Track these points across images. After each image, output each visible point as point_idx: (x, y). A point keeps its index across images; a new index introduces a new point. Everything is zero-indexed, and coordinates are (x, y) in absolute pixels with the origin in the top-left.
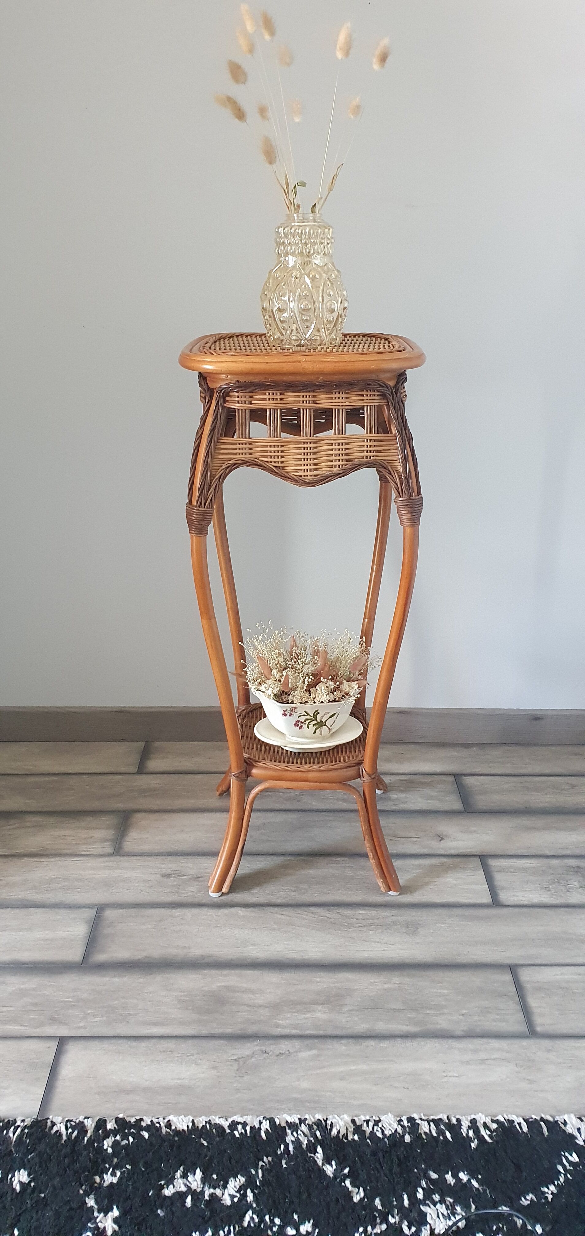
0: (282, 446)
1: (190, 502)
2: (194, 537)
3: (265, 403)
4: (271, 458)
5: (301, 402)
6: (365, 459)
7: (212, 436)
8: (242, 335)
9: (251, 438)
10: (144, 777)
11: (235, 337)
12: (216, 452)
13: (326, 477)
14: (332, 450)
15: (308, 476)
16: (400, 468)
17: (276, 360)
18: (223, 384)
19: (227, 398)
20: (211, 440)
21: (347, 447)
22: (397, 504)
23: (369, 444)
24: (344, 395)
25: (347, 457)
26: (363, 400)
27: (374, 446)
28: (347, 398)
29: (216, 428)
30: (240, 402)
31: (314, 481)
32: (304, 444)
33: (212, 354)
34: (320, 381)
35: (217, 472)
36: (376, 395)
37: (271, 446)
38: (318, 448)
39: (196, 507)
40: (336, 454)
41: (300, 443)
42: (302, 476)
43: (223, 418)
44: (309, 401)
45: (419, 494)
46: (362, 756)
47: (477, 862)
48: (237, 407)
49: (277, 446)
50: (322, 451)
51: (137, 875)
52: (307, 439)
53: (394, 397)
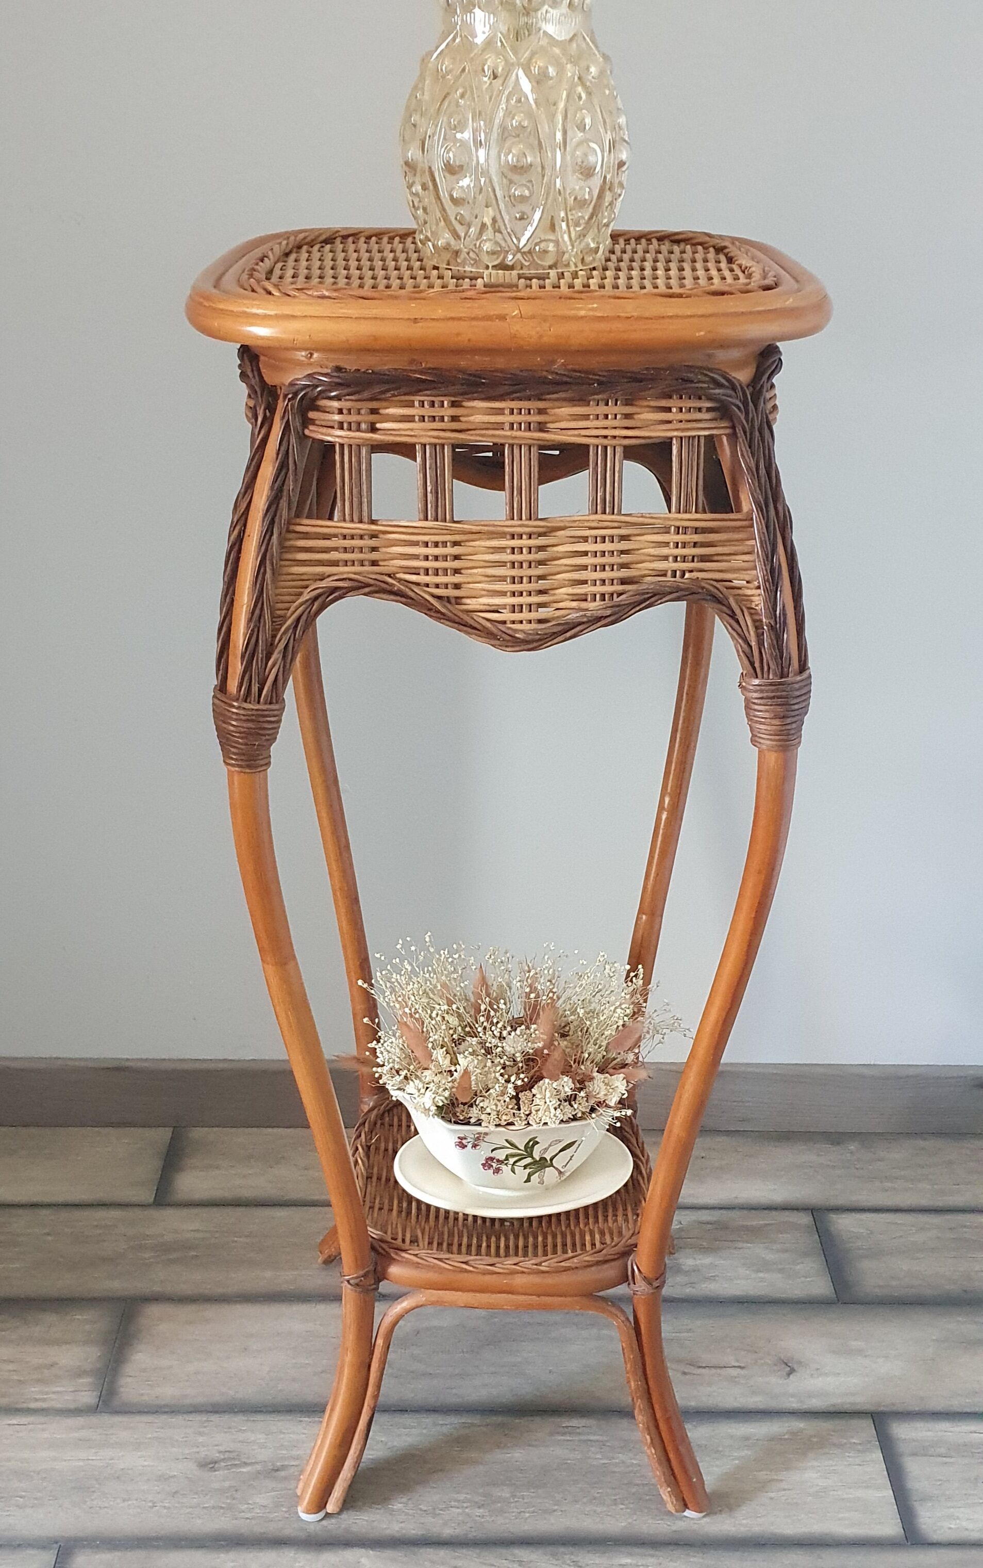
0: (456, 544)
1: (222, 687)
2: (235, 774)
3: (412, 430)
4: (427, 574)
5: (507, 427)
6: (669, 578)
7: (275, 515)
9: (373, 522)
10: (167, 1213)
12: (289, 556)
13: (571, 626)
14: (585, 553)
15: (521, 622)
16: (759, 601)
17: (440, 311)
18: (298, 376)
19: (312, 415)
20: (272, 522)
21: (624, 545)
22: (745, 692)
23: (681, 538)
24: (621, 409)
25: (624, 573)
26: (670, 422)
27: (695, 545)
28: (627, 416)
29: (285, 493)
30: (345, 426)
31: (537, 637)
32: (513, 538)
33: (270, 293)
34: (556, 371)
35: (288, 609)
36: (704, 410)
37: (427, 543)
38: (549, 549)
39: (237, 700)
40: (596, 566)
41: (502, 535)
42: (508, 622)
43: (301, 466)
44: (527, 424)
45: (803, 667)
46: (631, 1232)
47: (867, 1429)
48: (337, 440)
49: (443, 542)
50: (559, 555)
51: (146, 1463)
52: (520, 526)
53: (750, 414)
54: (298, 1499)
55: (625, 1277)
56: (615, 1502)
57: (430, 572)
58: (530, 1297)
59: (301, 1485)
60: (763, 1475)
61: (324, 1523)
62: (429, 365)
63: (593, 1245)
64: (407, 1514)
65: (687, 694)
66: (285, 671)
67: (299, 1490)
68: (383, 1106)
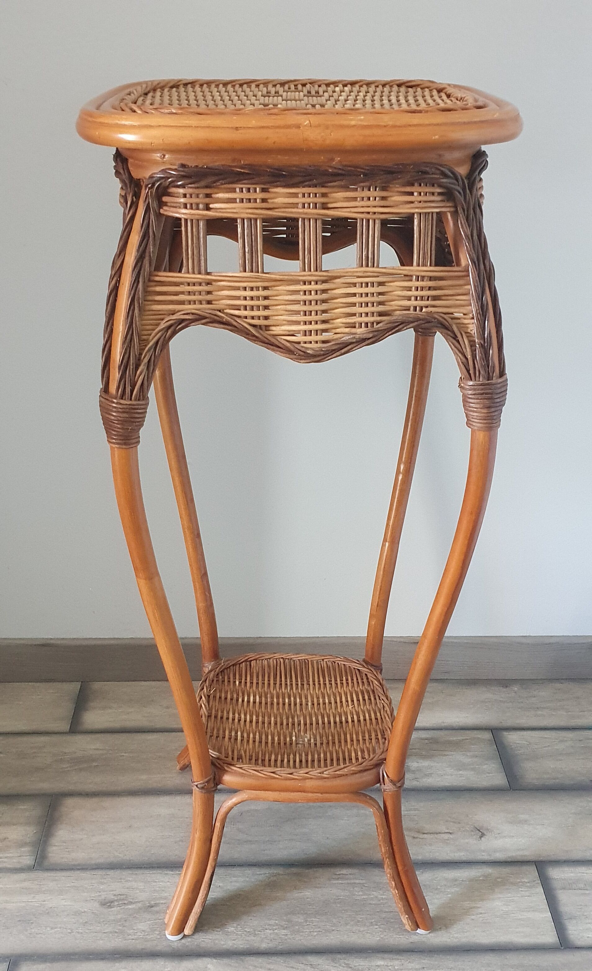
0: (265, 288)
1: (106, 389)
2: (116, 449)
3: (234, 208)
4: (246, 310)
5: (300, 206)
6: (412, 312)
7: (140, 270)
9: (208, 274)
10: (78, 738)
12: (150, 298)
13: (344, 345)
14: (354, 295)
16: (473, 328)
17: (254, 123)
18: (155, 171)
19: (165, 199)
20: (139, 274)
21: (381, 289)
22: (463, 391)
23: (420, 284)
24: (379, 193)
25: (381, 308)
26: (412, 202)
27: (430, 289)
28: (383, 198)
29: (147, 254)
30: (188, 206)
31: (322, 353)
32: (305, 284)
33: (135, 111)
34: (335, 166)
35: (150, 335)
36: (436, 194)
37: (246, 288)
38: (329, 292)
39: (116, 398)
40: (362, 303)
41: (297, 282)
42: (302, 343)
43: (158, 235)
44: (314, 205)
45: (502, 373)
46: (381, 751)
47: (532, 873)
48: (183, 216)
49: (256, 287)
50: (336, 296)
51: (66, 903)
52: (309, 275)
53: (467, 197)
54: (165, 925)
55: (378, 780)
56: (372, 924)
57: (248, 308)
58: (316, 794)
59: (167, 917)
60: (467, 904)
61: (183, 941)
62: (247, 162)
63: (357, 760)
64: (237, 934)
66: (149, 378)
67: (166, 921)
68: (218, 669)
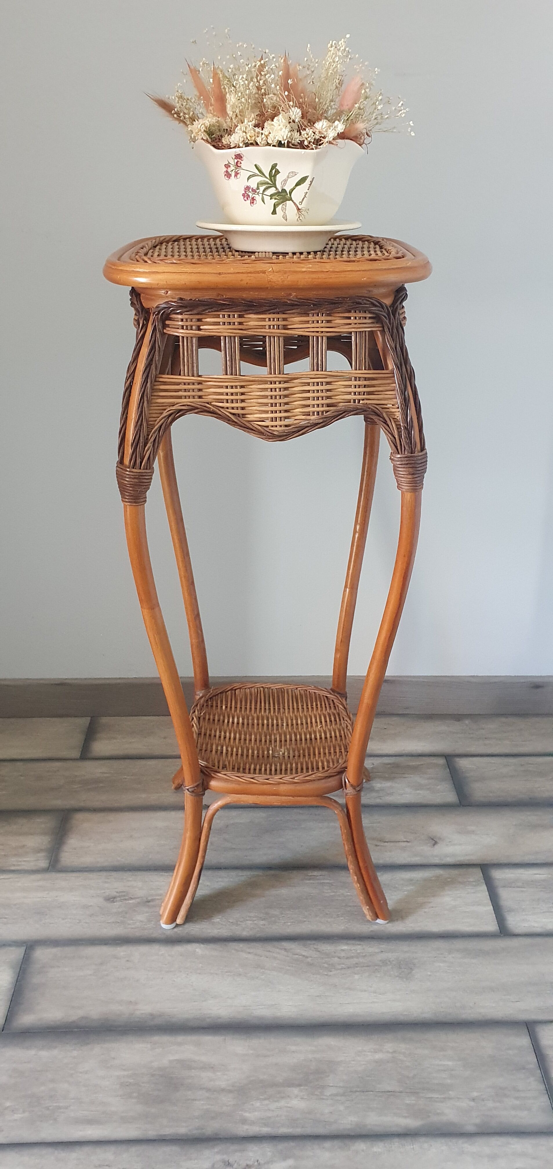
0: (242, 387)
1: (121, 461)
2: (128, 507)
3: (219, 329)
4: (228, 403)
5: (267, 327)
6: (352, 403)
7: (149, 373)
8: (190, 238)
10: (88, 763)
11: (182, 240)
12: (156, 394)
13: (303, 428)
14: (309, 391)
15: (276, 426)
16: (399, 415)
18: (160, 302)
19: (167, 322)
20: (147, 376)
21: (329, 387)
22: (393, 462)
23: (357, 383)
24: (325, 318)
25: (329, 401)
26: (350, 324)
27: (365, 386)
28: (328, 321)
29: (154, 362)
30: (185, 327)
31: (285, 434)
32: (271, 384)
33: (146, 262)
34: (292, 299)
35: (156, 421)
36: (367, 318)
37: (227, 386)
38: (290, 389)
39: (129, 468)
40: (314, 398)
41: (265, 382)
42: (270, 426)
43: (162, 349)
44: (278, 326)
45: (423, 448)
46: (344, 760)
47: (478, 874)
48: (180, 334)
49: (235, 386)
50: (296, 392)
51: (76, 899)
52: (274, 377)
53: (391, 319)
55: (341, 786)
56: (338, 916)
57: (229, 401)
58: (289, 797)
59: (162, 908)
60: (420, 900)
61: (175, 930)
62: (227, 297)
63: (323, 768)
64: (222, 924)
65: (367, 472)
66: (154, 452)
67: (161, 912)
68: (207, 696)
